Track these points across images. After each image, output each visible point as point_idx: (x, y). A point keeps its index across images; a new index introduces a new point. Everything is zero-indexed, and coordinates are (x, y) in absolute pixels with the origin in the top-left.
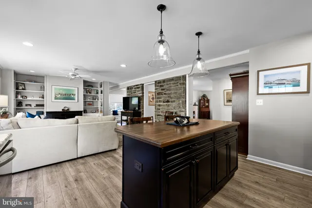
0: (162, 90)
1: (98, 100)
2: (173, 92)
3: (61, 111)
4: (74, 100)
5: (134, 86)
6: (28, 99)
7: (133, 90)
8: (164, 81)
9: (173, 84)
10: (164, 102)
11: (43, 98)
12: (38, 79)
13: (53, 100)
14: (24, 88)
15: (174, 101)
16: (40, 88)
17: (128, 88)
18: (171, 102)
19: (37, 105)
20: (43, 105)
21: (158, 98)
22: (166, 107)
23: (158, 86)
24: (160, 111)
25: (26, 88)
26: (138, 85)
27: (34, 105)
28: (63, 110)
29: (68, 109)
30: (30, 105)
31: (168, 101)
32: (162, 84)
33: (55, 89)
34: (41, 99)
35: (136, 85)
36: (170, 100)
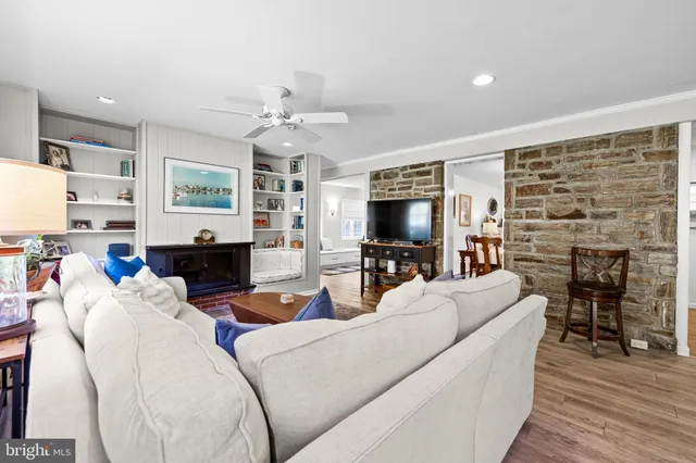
0: (543, 177)
1: (283, 209)
2: (604, 184)
3: (191, 242)
4: (229, 207)
5: (405, 168)
6: (80, 201)
7: (400, 179)
8: (554, 149)
9: (604, 156)
10: (552, 217)
11: (130, 199)
12: (112, 135)
13: (169, 207)
14: (66, 163)
15: (613, 215)
16: (118, 167)
17: (376, 176)
18: (596, 216)
19: (112, 225)
20: (130, 225)
21: (521, 205)
22: (565, 235)
23: (523, 166)
24: (531, 244)
25: (75, 164)
26: (423, 165)
27: (99, 223)
28: (197, 239)
29: (213, 239)
30: (88, 224)
31: (578, 215)
32: (543, 158)
33: (175, 169)
34: (124, 203)
35: (412, 167)
36: (588, 210)
